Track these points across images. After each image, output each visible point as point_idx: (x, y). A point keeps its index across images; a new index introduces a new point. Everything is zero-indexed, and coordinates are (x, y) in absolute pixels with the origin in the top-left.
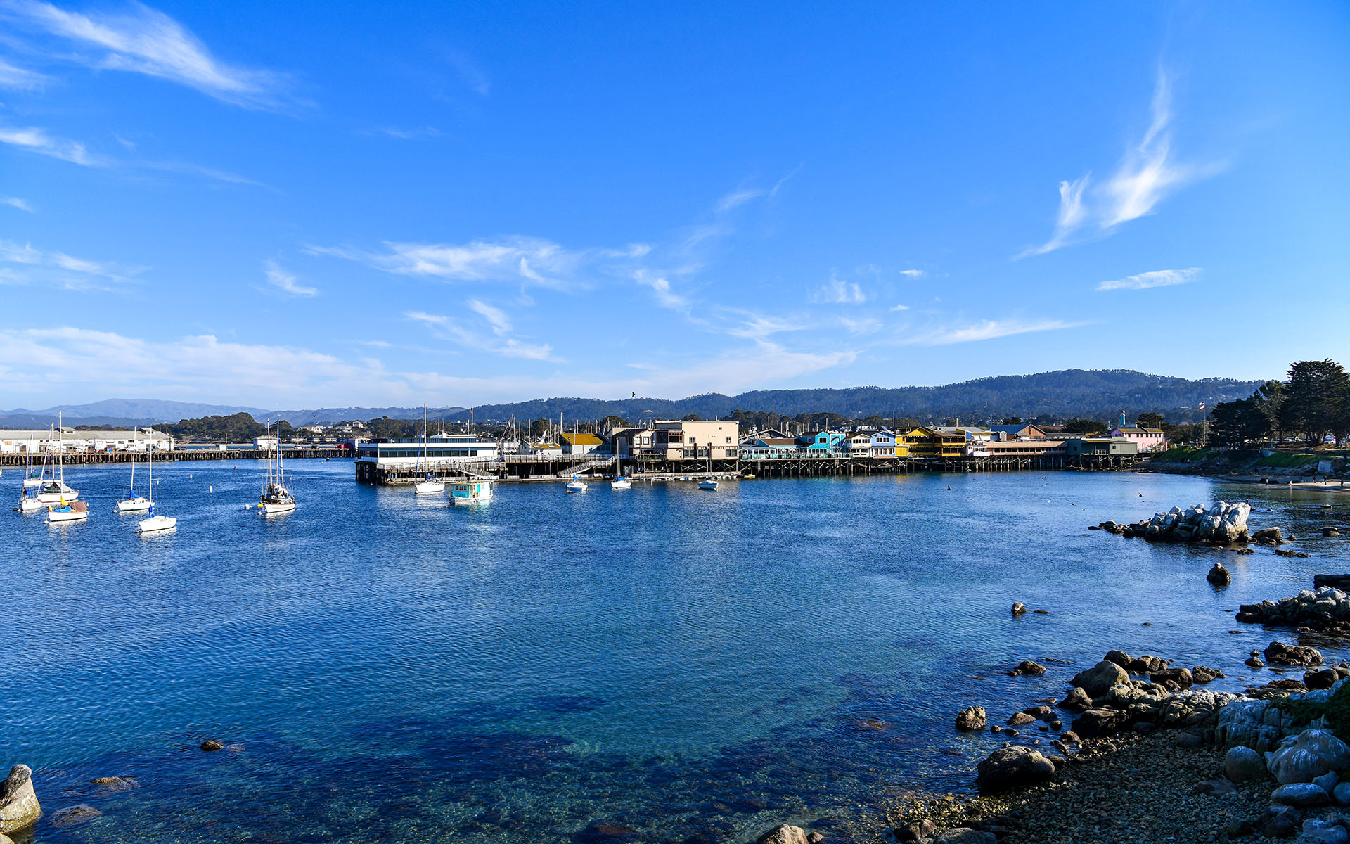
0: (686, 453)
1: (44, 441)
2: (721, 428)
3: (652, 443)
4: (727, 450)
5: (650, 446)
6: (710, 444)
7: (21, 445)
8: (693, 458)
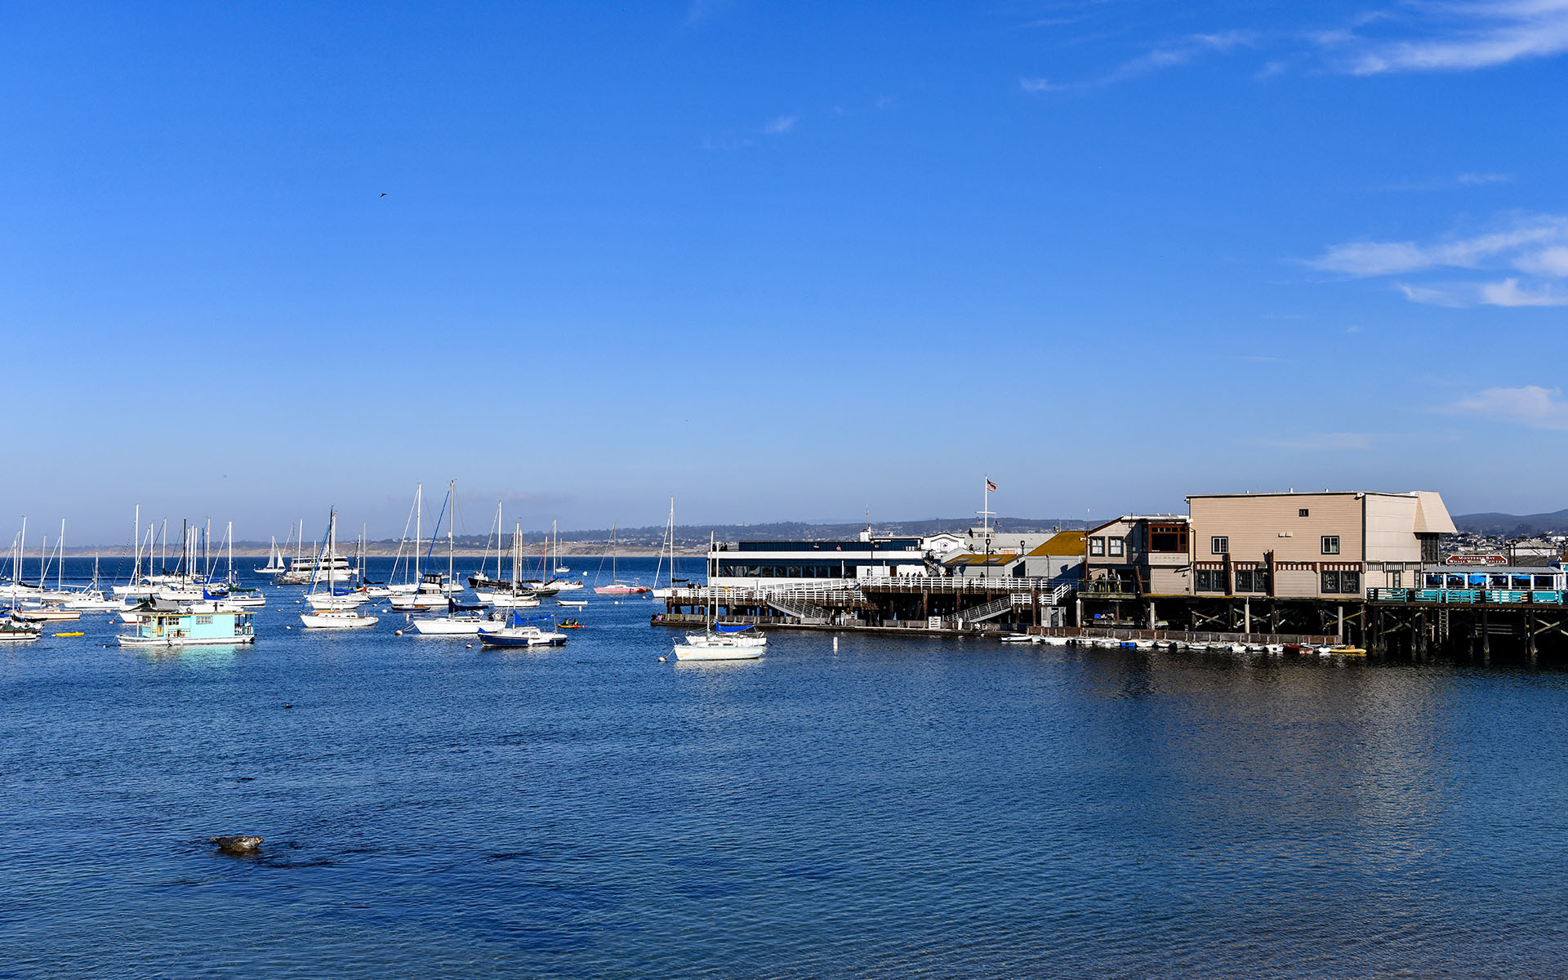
0: (1203, 578)
2: (1304, 513)
3: (1130, 553)
4: (1323, 572)
5: (1123, 561)
6: (1269, 557)
8: (1222, 594)
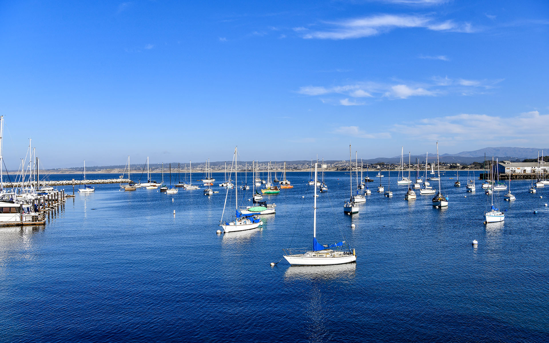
1: (533, 167)
7: (524, 169)
